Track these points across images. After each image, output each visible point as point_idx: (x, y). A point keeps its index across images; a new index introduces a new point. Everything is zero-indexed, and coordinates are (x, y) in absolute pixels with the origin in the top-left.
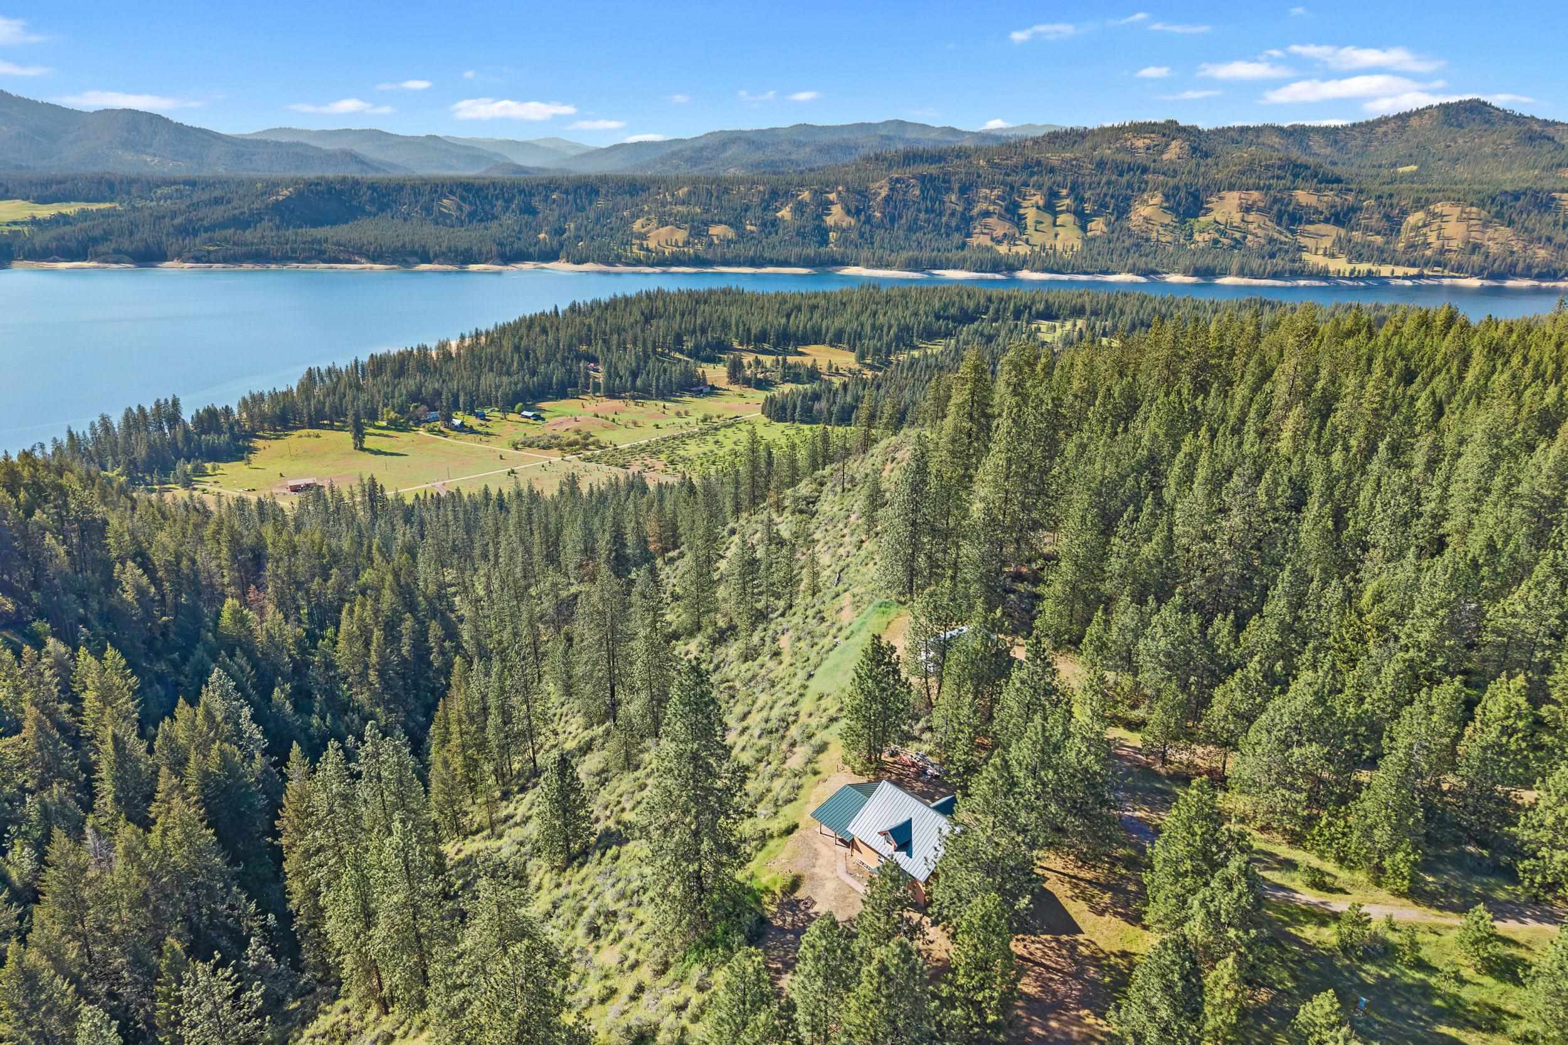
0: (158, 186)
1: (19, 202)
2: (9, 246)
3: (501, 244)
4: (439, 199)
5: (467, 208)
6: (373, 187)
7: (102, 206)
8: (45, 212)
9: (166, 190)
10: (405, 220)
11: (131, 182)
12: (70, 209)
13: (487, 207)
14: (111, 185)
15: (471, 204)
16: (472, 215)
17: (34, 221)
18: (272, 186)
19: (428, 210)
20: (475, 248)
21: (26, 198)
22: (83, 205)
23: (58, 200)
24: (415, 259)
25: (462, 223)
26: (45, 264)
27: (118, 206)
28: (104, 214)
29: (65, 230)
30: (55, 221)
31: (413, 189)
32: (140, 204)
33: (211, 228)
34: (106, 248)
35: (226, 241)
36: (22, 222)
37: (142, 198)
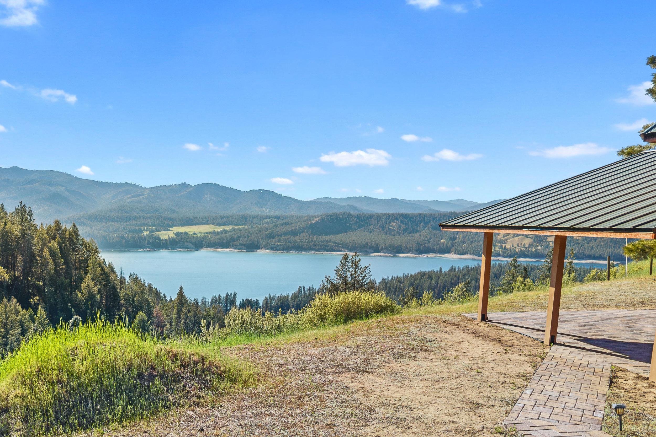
0: (264, 219)
1: (211, 226)
2: (202, 241)
3: (419, 244)
4: (390, 223)
5: (403, 226)
6: (358, 217)
7: (240, 227)
8: (218, 229)
9: (267, 220)
10: (371, 232)
11: (254, 217)
13: (415, 227)
14: (246, 219)
15: (406, 224)
16: (405, 230)
17: (214, 233)
18: (311, 218)
19: (383, 228)
20: (404, 246)
21: (213, 224)
22: (234, 227)
23: (225, 224)
24: (371, 250)
25: (399, 234)
26: (213, 249)
27: (246, 227)
28: (240, 230)
29: (224, 235)
30: (221, 232)
31: (377, 217)
32: (255, 226)
33: (281, 235)
34: (237, 243)
35: (286, 241)
36: (210, 233)
37: (257, 224)
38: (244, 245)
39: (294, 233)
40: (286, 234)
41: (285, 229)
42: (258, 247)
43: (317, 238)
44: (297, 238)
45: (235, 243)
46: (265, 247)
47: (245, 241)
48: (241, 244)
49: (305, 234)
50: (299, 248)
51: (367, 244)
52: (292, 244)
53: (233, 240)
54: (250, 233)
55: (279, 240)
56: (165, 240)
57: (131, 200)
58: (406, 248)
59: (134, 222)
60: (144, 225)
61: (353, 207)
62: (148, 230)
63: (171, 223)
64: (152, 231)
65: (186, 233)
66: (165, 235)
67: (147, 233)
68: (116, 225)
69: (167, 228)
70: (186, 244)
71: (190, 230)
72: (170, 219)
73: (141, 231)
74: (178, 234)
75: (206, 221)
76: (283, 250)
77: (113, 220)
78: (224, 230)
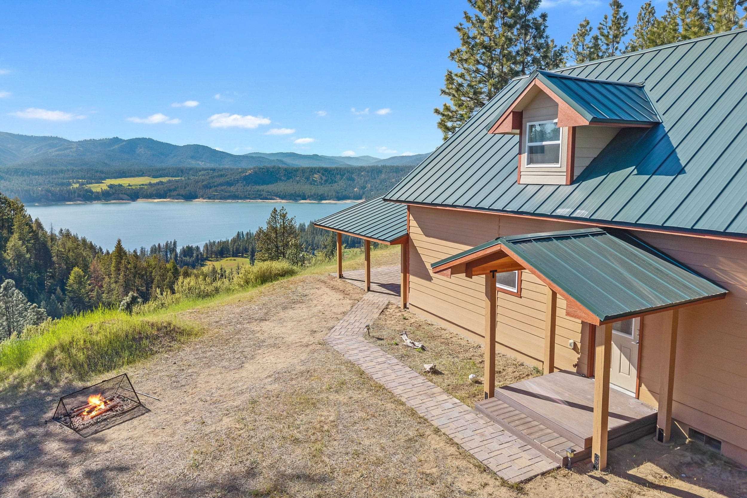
0: (200, 171)
1: (146, 177)
2: (138, 193)
3: (337, 193)
4: (313, 175)
6: (286, 170)
7: (177, 178)
8: (155, 181)
9: (203, 172)
10: (298, 183)
11: (191, 169)
12: (164, 180)
13: (333, 178)
14: (182, 171)
15: (326, 176)
16: (326, 181)
17: (150, 184)
18: (245, 170)
19: (307, 179)
20: (326, 194)
21: (149, 176)
22: (171, 178)
23: (161, 176)
24: (300, 198)
25: (322, 184)
26: (150, 200)
27: (183, 178)
28: (177, 181)
29: (160, 187)
30: (158, 184)
31: (303, 170)
32: (192, 177)
33: (217, 186)
34: (175, 193)
35: (222, 190)
36: (146, 185)
37: (193, 175)
38: (182, 196)
39: (229, 184)
40: (221, 184)
41: (222, 180)
42: (196, 197)
43: (251, 188)
44: (232, 188)
45: (172, 194)
46: (203, 197)
47: (182, 192)
48: (178, 195)
49: (240, 184)
50: (235, 197)
51: (295, 193)
52: (229, 194)
53: (170, 190)
54: (187, 185)
55: (216, 191)
56: (98, 193)
57: (57, 153)
58: (328, 196)
59: (61, 175)
60: (73, 178)
61: (281, 161)
62: (78, 182)
63: (103, 176)
64: (83, 184)
65: (120, 185)
66: (96, 188)
67: (77, 185)
68: (41, 179)
69: (99, 180)
70: (121, 196)
71: (125, 182)
72: (102, 172)
73: (70, 184)
74: (111, 186)
75: (141, 173)
76: (221, 199)
77: (37, 173)
78: (161, 182)
